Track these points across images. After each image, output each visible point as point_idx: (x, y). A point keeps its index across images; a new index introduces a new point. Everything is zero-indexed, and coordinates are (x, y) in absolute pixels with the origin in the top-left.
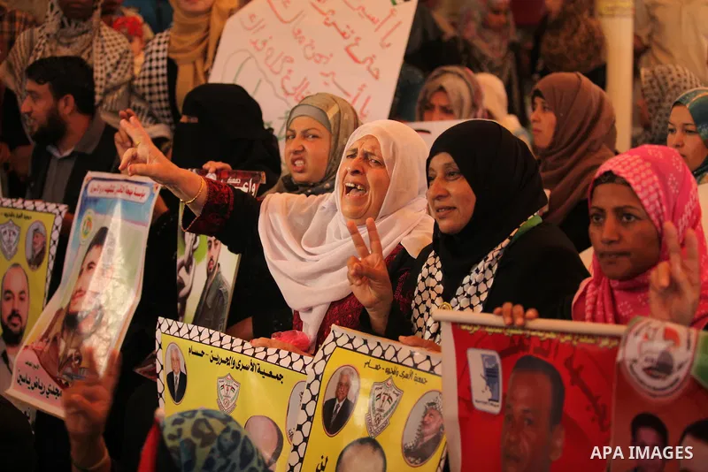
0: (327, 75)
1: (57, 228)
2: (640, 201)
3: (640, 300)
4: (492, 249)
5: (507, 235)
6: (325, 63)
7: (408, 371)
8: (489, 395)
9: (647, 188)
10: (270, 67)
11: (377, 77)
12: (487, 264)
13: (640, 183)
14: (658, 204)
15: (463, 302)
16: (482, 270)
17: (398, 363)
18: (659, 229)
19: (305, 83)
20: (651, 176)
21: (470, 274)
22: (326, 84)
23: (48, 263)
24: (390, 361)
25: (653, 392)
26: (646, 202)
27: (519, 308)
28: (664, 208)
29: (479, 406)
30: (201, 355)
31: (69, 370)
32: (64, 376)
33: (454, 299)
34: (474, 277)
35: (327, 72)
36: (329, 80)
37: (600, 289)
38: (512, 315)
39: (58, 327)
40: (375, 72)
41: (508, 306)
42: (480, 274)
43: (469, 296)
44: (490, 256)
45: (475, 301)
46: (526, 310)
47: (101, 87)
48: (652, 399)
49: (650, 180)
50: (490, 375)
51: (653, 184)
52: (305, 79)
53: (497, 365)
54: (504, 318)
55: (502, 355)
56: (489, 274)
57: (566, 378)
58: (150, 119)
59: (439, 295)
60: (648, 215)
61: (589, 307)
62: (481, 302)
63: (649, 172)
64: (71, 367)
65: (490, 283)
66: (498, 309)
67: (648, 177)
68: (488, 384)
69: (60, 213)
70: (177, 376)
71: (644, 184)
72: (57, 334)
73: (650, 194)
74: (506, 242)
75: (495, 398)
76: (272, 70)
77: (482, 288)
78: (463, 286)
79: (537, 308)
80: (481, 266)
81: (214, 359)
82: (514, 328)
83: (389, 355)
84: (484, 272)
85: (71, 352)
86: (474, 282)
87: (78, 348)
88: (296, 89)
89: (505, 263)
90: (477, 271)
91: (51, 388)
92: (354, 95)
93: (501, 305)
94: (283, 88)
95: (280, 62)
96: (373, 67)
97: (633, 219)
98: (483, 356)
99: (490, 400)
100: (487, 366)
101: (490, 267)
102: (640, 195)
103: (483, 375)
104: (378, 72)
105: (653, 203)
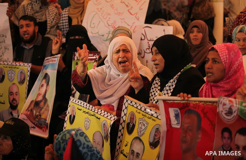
0: (122, 19)
1: (29, 71)
2: (220, 57)
3: (219, 91)
4: (175, 75)
5: (180, 71)
6: (121, 15)
7: (150, 116)
8: (176, 122)
9: (223, 54)
10: (103, 17)
11: (138, 20)
12: (173, 80)
13: (221, 52)
14: (226, 59)
15: (165, 92)
16: (171, 82)
17: (146, 113)
18: (225, 67)
19: (115, 22)
20: (225, 50)
21: (168, 83)
22: (122, 22)
23: (27, 83)
24: (143, 111)
25: (227, 120)
26: (222, 58)
27: (185, 95)
28: (227, 61)
29: (173, 126)
30: (81, 110)
31: (37, 120)
32: (36, 122)
33: (163, 91)
34: (169, 84)
35: (122, 18)
36: (123, 20)
37: (208, 86)
38: (183, 97)
39: (32, 106)
40: (138, 18)
41: (182, 94)
42: (171, 83)
43: (167, 90)
44: (174, 78)
45: (169, 92)
46: (188, 95)
47: (49, 26)
48: (227, 122)
49: (225, 52)
50: (177, 116)
51: (225, 53)
52: (115, 21)
53: (179, 113)
54: (181, 98)
55: (180, 109)
56: (174, 84)
57: (202, 115)
58: (63, 36)
59: (159, 90)
60: (222, 62)
61: (204, 92)
62: (171, 92)
63: (225, 49)
64: (38, 119)
65: (174, 86)
66: (178, 95)
67: (224, 50)
68: (176, 119)
69: (29, 66)
70: (72, 116)
71: (223, 52)
72: (32, 108)
73: (224, 56)
74: (180, 73)
75: (178, 123)
76: (104, 18)
77: (172, 88)
78: (166, 87)
79: (190, 94)
80: (171, 81)
81: (84, 112)
82: (184, 101)
83: (143, 109)
84: (172, 83)
85: (37, 114)
86: (169, 86)
87: (39, 112)
88: (112, 24)
89: (179, 80)
90: (170, 82)
91: (32, 126)
92: (131, 25)
93: (179, 94)
94: (108, 23)
95: (106, 15)
96: (137, 16)
97: (217, 62)
98: (174, 110)
99: (177, 124)
100: (176, 113)
101: (174, 81)
102: (220, 56)
103: (174, 116)
104: (139, 17)
105: (224, 59)
